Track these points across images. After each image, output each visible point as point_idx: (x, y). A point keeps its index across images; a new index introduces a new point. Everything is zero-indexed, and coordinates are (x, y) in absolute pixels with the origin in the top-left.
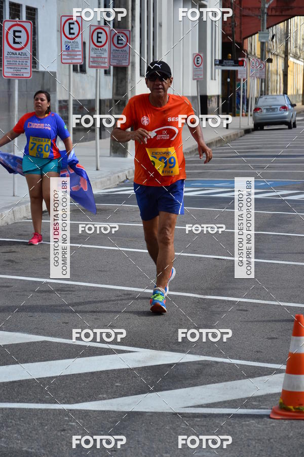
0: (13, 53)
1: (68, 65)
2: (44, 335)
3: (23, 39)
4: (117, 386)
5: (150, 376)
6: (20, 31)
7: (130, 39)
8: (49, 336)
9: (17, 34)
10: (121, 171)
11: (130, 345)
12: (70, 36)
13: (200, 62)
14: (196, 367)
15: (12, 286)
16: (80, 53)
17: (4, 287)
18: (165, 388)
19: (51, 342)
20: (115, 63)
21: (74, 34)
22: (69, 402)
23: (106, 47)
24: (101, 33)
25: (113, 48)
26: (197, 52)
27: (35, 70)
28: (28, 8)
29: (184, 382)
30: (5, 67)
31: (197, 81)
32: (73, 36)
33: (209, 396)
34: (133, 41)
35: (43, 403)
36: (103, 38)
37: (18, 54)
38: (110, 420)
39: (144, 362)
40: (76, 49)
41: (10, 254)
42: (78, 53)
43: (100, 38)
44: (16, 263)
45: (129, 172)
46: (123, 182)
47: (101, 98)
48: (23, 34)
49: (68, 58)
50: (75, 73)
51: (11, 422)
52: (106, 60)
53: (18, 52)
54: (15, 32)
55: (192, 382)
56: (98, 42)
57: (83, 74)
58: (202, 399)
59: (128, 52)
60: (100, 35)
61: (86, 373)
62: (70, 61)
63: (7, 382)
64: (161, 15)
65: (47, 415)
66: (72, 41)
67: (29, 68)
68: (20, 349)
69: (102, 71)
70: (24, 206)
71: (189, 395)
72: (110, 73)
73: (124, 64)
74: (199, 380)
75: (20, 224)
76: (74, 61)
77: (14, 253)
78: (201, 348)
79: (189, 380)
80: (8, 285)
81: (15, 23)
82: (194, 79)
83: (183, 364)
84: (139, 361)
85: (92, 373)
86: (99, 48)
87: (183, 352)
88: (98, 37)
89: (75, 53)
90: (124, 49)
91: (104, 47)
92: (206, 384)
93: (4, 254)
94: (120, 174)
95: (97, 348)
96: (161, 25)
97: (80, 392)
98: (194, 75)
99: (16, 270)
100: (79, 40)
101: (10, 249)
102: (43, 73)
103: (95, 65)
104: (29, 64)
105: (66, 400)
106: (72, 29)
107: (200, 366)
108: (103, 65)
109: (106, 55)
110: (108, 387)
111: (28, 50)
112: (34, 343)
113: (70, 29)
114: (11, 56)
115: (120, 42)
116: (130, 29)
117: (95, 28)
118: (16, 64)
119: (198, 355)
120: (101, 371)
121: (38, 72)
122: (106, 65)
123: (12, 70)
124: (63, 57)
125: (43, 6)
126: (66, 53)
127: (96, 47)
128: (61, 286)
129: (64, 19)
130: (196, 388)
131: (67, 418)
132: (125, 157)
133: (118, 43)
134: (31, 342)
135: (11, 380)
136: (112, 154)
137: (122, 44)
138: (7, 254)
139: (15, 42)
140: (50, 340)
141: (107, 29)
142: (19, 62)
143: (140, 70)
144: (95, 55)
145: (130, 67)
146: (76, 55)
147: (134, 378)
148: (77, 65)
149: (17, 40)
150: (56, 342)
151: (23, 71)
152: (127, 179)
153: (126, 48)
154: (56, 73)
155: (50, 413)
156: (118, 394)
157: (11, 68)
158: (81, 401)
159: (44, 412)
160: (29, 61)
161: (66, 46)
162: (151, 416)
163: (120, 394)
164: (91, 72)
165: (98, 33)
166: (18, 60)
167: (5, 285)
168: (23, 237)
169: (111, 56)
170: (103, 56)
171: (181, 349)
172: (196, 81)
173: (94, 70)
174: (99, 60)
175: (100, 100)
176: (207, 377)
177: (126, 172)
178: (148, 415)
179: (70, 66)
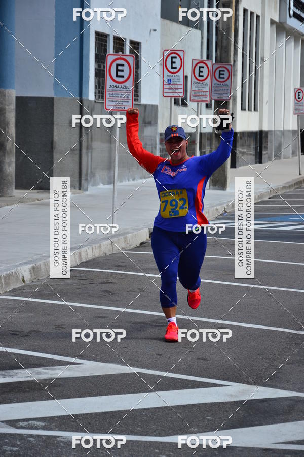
0: (115, 87)
1: (169, 98)
2: (138, 367)
3: (126, 73)
4: (208, 420)
5: (242, 411)
6: (123, 65)
7: (231, 74)
8: (142, 368)
9: (120, 68)
10: (220, 204)
11: (223, 379)
12: (172, 70)
13: (301, 96)
14: (288, 403)
15: (108, 317)
16: (182, 87)
17: (99, 317)
18: (257, 423)
19: (144, 374)
20: (216, 97)
21: (176, 68)
22: (160, 435)
23: (208, 81)
24: (203, 67)
25: (215, 81)
26: (299, 87)
27: (137, 103)
28: (132, 42)
29: (275, 417)
30: (107, 100)
31: (298, 116)
32: (175, 70)
33: (300, 432)
34: (235, 75)
35: (134, 435)
36: (205, 72)
37: (120, 87)
38: (201, 453)
39: (236, 396)
40: (178, 83)
41: (107, 284)
42: (180, 87)
43: (202, 72)
44: (113, 294)
45: (227, 205)
46: (222, 215)
47: (202, 131)
48: (126, 68)
49: (170, 91)
50: (176, 107)
51: (102, 453)
52: (208, 94)
53: (120, 85)
54: (117, 65)
55: (283, 418)
56: (200, 76)
57: (185, 108)
58: (293, 435)
59: (229, 85)
60: (201, 69)
61: (178, 406)
62: (171, 95)
63: (99, 413)
64: (263, 49)
65: (138, 447)
66: (174, 75)
67: (131, 101)
68: (113, 380)
69: (204, 104)
70: (122, 237)
71: (281, 431)
72: (211, 107)
73: (225, 98)
74: (291, 416)
75: (117, 255)
76: (175, 95)
77: (110, 285)
78: (294, 383)
79: (281, 416)
80: (104, 315)
81: (118, 57)
82: (295, 114)
83: (275, 399)
84: (231, 395)
85: (184, 406)
86: (201, 83)
87: (276, 387)
88: (200, 71)
89: (176, 87)
90: (226, 83)
91: (205, 81)
92: (297, 421)
93: (101, 285)
94: (219, 207)
95: (190, 381)
96: (263, 60)
97: (171, 425)
98: (295, 110)
99: (112, 301)
100: (180, 74)
101: (107, 280)
102: (145, 106)
103: (196, 98)
104: (131, 97)
105: (157, 432)
106: (175, 63)
107: (291, 402)
108: (204, 99)
109: (207, 89)
110: (199, 421)
111: (130, 84)
112: (128, 374)
113: (173, 63)
114: (114, 89)
115: (221, 76)
116: (232, 63)
117: (197, 62)
118: (118, 97)
119: (291, 391)
120: (193, 405)
121: (140, 105)
122: (208, 99)
123: (113, 103)
124: (165, 91)
125: (147, 41)
126: (167, 87)
127: (197, 81)
128: (156, 318)
129: (166, 53)
130: (287, 424)
131: (158, 451)
132: (224, 190)
133: (220, 77)
134: (125, 374)
135: (104, 411)
136: (211, 187)
137: (224, 78)
138: (103, 285)
139: (117, 76)
140: (143, 372)
141: (209, 63)
142: (121, 95)
143: (242, 104)
144: (196, 89)
145: (231, 101)
146: (178, 89)
147: (225, 412)
148: (179, 99)
149: (120, 73)
150: (149, 374)
151: (124, 104)
152: (226, 212)
153: (228, 82)
154: (157, 106)
155: (141, 444)
156: (209, 428)
157: (113, 101)
158: (172, 434)
159: (135, 444)
160: (131, 94)
161: (168, 80)
162: (242, 451)
163: (212, 428)
164: (192, 105)
165: (200, 67)
166: (120, 94)
167: (101, 315)
168: (120, 268)
169: (213, 90)
170: (204, 90)
171: (274, 384)
172: (296, 116)
173: (195, 103)
174: (201, 94)
175: (201, 134)
176: (298, 413)
177: (225, 205)
178: (239, 450)
179: (171, 99)
